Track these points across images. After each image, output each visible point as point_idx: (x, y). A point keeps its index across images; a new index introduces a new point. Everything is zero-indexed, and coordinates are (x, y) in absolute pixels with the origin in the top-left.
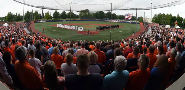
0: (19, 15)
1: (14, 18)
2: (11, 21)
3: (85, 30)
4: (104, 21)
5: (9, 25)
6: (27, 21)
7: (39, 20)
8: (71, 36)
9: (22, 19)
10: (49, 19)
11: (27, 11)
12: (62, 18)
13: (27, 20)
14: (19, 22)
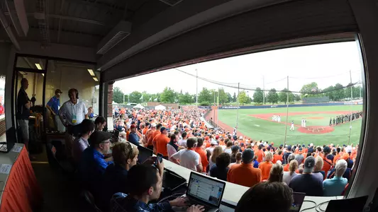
0: (187, 94)
1: (178, 98)
2: (172, 102)
3: (308, 125)
4: (343, 104)
5: (167, 108)
6: (203, 105)
7: (228, 104)
8: (287, 137)
9: (194, 101)
10: (246, 103)
11: (204, 88)
12: (269, 101)
13: (203, 103)
14: (187, 107)
